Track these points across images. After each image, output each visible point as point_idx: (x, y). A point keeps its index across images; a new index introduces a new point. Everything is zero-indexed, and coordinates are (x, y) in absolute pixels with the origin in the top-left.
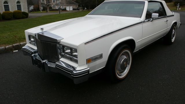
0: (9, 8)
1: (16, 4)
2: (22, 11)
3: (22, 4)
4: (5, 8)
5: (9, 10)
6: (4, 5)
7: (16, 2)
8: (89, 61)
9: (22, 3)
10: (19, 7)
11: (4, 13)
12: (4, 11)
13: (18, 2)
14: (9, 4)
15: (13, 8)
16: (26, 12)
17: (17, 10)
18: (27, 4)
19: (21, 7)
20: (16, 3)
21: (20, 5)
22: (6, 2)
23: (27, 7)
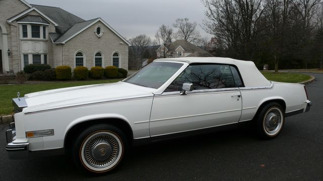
0: (101, 62)
1: (112, 57)
2: (120, 67)
3: (120, 57)
4: (96, 62)
5: (101, 65)
6: (96, 58)
7: (114, 52)
8: (29, 135)
9: (120, 55)
10: (116, 61)
11: (93, 69)
12: (94, 66)
13: (116, 54)
14: (103, 57)
15: (107, 63)
16: (125, 69)
17: (112, 65)
18: (127, 57)
19: (118, 62)
20: (112, 55)
21: (118, 58)
22: (99, 54)
23: (127, 61)
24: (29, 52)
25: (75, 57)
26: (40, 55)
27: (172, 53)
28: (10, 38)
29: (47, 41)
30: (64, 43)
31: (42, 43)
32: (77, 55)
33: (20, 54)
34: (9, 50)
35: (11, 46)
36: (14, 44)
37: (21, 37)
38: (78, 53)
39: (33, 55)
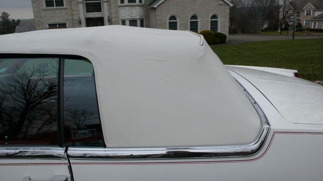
0: (197, 25)
1: (210, 20)
2: (219, 31)
3: (219, 20)
4: (191, 26)
5: (196, 29)
6: (191, 22)
7: (210, 16)
9: (219, 17)
10: (214, 24)
13: (214, 16)
14: (199, 20)
15: (203, 27)
16: (225, 33)
17: (210, 30)
18: (228, 19)
19: (217, 25)
20: (210, 18)
21: (217, 21)
22: (194, 17)
23: (227, 24)
24: (126, 18)
25: (168, 21)
26: (136, 21)
27: (298, 13)
28: (109, 5)
29: (143, 6)
30: (155, 6)
31: (137, 8)
32: (170, 20)
33: (118, 21)
34: (109, 17)
35: (111, 13)
36: (113, 11)
37: (119, 4)
38: (171, 17)
39: (130, 21)
